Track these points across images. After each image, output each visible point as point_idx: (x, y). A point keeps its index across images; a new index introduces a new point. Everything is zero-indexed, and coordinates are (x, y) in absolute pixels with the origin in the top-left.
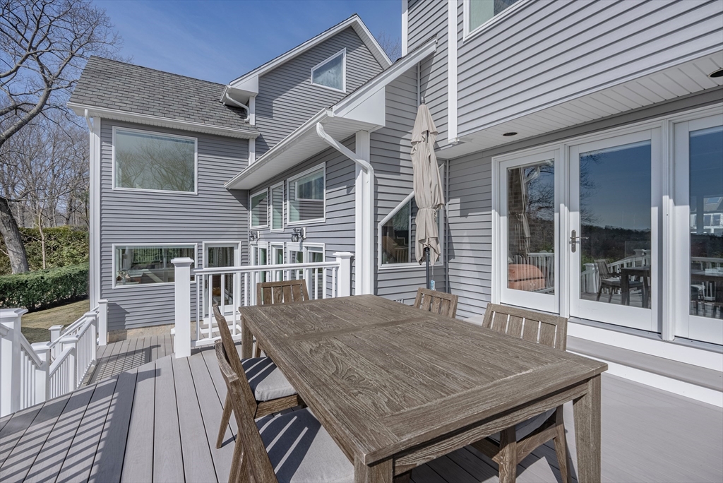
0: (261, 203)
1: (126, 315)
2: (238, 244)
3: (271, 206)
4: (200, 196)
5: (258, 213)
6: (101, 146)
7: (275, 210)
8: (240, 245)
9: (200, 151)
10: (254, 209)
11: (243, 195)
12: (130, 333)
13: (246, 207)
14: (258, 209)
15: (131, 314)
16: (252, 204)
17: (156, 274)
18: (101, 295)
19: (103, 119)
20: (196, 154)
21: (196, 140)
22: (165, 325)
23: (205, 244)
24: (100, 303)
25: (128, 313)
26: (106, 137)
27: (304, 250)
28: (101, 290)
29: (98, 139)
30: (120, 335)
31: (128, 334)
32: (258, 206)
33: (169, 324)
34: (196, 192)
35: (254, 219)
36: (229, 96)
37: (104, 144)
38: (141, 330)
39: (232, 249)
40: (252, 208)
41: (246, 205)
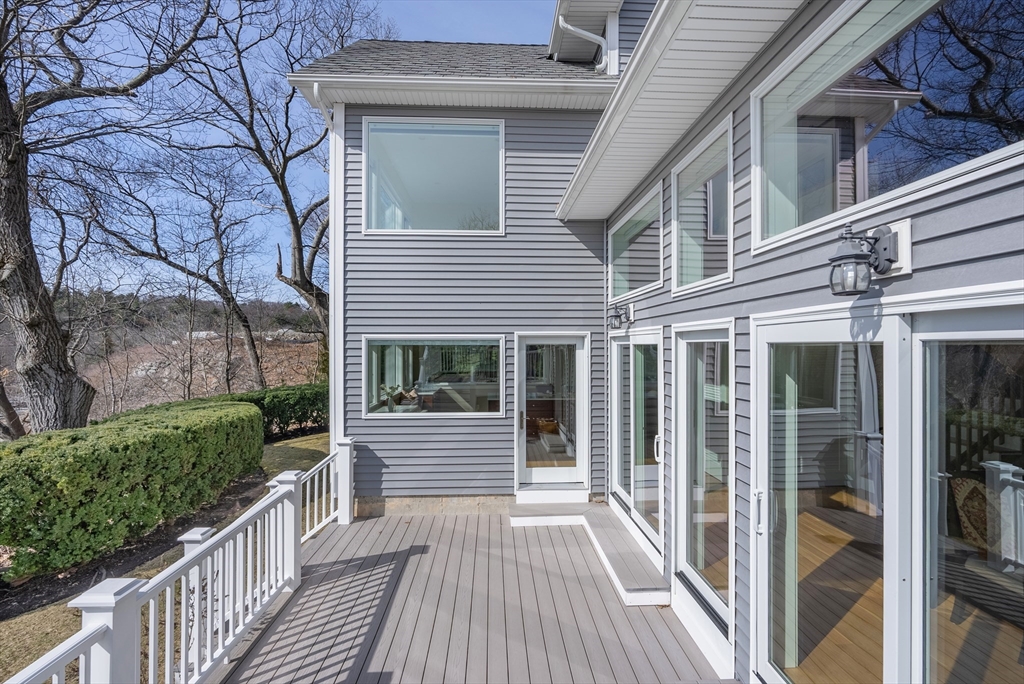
0: (633, 247)
1: (384, 470)
2: (583, 337)
3: (674, 224)
4: (509, 238)
5: (627, 269)
6: (346, 155)
7: (685, 233)
8: (587, 341)
9: (510, 146)
10: (618, 261)
11: (593, 231)
12: (391, 505)
13: (601, 258)
14: (626, 262)
15: (392, 469)
16: (614, 250)
17: (460, 392)
18: (346, 428)
19: (349, 107)
20: (502, 153)
21: (501, 123)
22: (447, 496)
23: (520, 337)
24: (340, 445)
25: (387, 466)
26: (353, 139)
27: (891, 333)
28: (346, 420)
29: (341, 142)
30: (375, 505)
31: (387, 505)
32: (626, 254)
33: (454, 496)
34: (501, 231)
35: (618, 284)
36: (566, 21)
37: (350, 150)
38: (408, 500)
39: (572, 349)
40: (614, 259)
41: (601, 254)
